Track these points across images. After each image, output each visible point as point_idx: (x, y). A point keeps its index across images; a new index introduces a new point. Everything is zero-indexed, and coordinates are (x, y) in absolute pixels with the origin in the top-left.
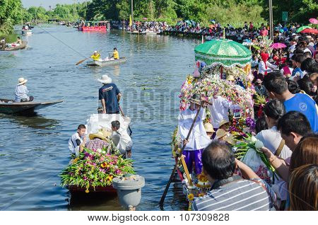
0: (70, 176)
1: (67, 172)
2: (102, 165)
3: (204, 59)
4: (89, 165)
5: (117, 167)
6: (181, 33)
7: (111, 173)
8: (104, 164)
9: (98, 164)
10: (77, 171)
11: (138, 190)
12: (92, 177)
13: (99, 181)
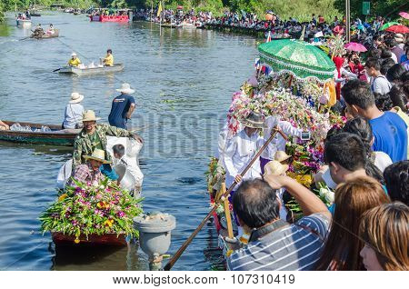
0: (53, 220)
1: (50, 214)
2: (99, 205)
3: (270, 62)
4: (81, 204)
5: (119, 208)
6: (227, 27)
7: (111, 217)
8: (102, 204)
9: (93, 203)
10: (64, 212)
11: (166, 233)
12: (84, 221)
13: (94, 226)
